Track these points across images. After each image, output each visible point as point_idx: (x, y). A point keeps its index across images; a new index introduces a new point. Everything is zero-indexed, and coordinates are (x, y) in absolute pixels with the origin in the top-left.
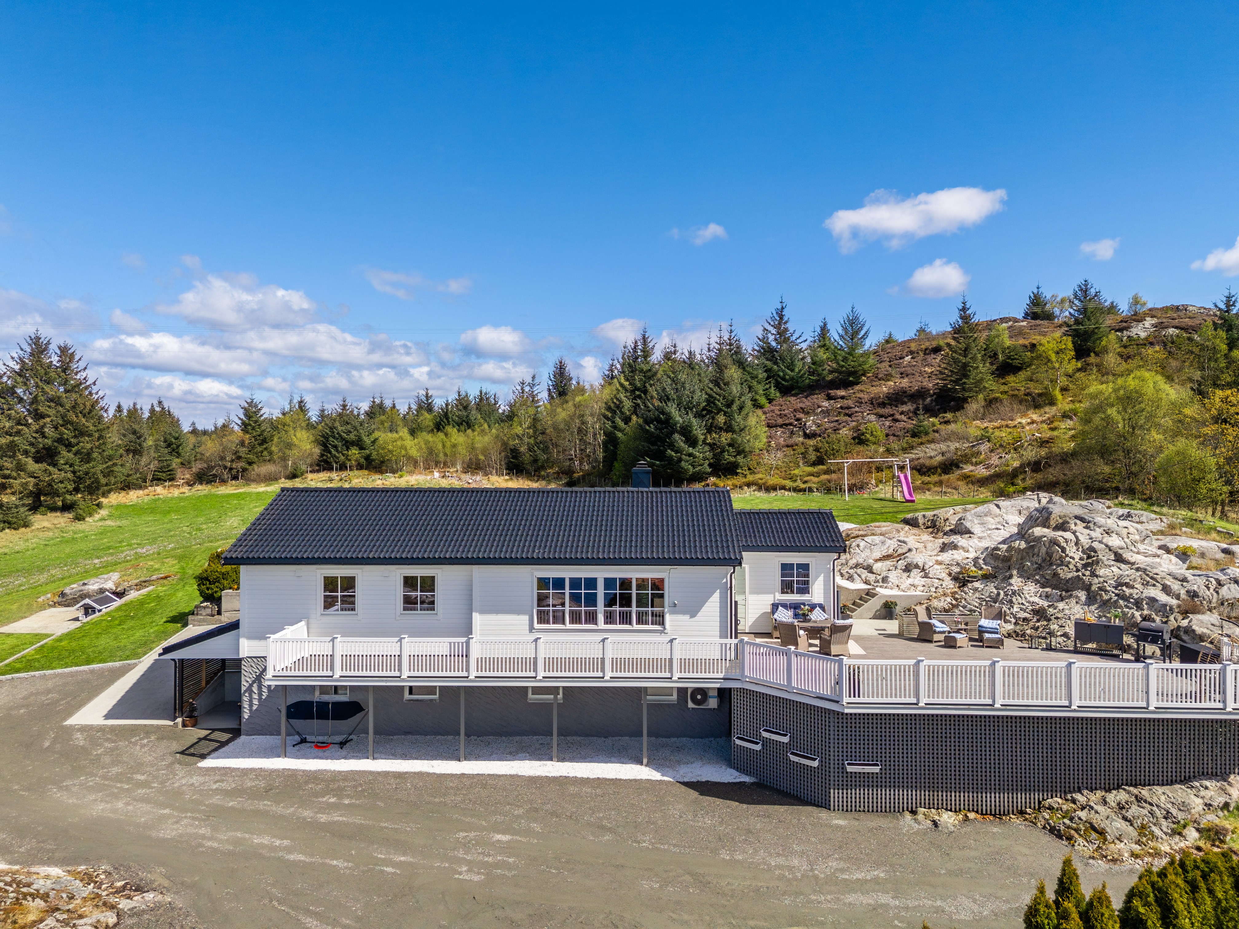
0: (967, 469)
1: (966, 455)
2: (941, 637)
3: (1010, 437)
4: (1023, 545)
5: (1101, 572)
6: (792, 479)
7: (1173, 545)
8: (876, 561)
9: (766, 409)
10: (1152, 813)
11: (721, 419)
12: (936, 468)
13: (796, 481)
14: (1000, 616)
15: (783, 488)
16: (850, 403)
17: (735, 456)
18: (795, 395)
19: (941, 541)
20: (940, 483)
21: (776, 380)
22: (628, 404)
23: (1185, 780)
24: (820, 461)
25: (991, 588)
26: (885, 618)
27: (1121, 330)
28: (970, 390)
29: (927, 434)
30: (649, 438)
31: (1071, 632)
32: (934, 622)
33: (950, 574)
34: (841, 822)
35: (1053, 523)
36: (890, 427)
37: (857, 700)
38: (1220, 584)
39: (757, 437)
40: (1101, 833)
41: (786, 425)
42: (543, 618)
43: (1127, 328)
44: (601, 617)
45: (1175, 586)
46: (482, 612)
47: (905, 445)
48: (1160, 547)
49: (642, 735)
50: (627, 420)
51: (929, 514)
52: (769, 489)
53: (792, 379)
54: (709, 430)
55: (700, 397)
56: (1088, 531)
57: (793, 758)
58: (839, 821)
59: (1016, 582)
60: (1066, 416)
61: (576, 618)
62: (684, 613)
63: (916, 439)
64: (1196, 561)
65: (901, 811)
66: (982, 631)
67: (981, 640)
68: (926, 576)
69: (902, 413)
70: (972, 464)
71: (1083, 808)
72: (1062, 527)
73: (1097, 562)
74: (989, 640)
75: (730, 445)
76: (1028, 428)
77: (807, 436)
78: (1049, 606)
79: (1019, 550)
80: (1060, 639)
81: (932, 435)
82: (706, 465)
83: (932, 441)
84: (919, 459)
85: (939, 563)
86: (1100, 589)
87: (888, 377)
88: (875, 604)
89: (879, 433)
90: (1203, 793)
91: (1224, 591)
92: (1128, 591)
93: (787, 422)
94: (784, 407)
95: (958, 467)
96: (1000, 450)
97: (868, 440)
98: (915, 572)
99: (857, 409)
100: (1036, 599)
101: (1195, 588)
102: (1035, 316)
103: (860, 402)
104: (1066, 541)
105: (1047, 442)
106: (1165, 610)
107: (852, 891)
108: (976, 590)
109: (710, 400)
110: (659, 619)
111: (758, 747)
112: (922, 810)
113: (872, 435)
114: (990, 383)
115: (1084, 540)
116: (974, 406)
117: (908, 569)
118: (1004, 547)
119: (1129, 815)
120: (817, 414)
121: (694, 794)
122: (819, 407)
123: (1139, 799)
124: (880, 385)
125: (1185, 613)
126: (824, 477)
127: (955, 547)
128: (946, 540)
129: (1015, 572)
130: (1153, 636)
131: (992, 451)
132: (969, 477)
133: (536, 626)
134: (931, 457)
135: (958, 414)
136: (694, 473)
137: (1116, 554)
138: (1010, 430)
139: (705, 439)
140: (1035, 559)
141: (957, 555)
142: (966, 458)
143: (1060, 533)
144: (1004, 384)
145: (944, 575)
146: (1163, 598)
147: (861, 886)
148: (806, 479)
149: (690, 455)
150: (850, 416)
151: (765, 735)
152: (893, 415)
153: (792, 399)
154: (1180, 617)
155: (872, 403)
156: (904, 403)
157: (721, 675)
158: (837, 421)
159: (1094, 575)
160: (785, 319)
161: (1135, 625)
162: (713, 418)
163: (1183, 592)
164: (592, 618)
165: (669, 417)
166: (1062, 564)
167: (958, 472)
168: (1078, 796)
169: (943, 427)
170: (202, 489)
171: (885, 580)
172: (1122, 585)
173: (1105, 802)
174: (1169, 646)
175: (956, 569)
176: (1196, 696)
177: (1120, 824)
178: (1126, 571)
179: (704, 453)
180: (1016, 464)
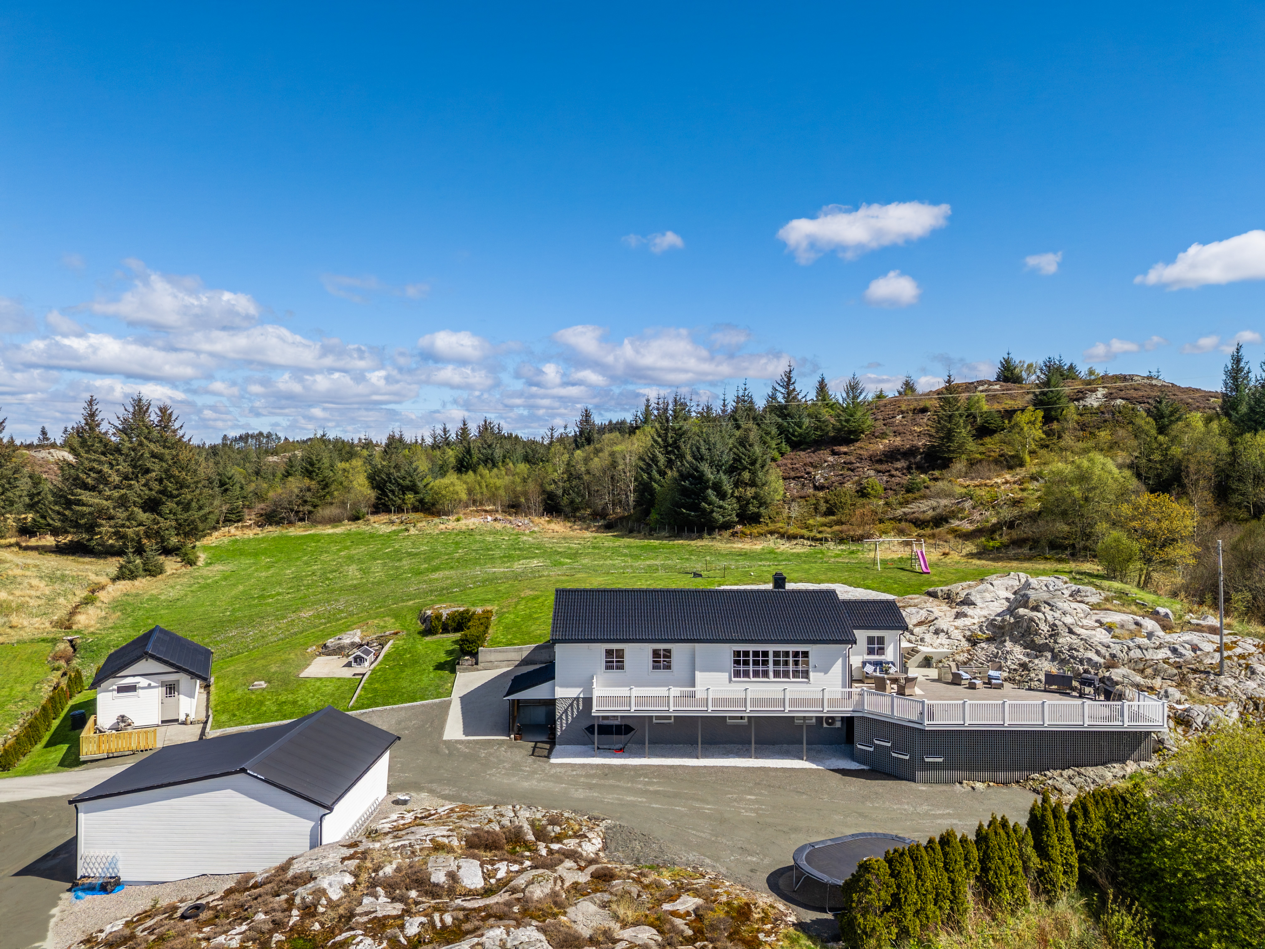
0: (955, 523)
1: (953, 511)
2: (967, 682)
3: (988, 496)
4: (1012, 620)
5: (1060, 640)
6: (808, 527)
7: (1104, 620)
8: (915, 626)
9: (779, 462)
10: (1086, 780)
11: (746, 475)
12: (928, 522)
13: (812, 530)
14: (1000, 668)
15: (802, 537)
16: (852, 459)
17: (758, 508)
18: (804, 450)
19: (955, 610)
20: (933, 536)
21: (786, 435)
22: (662, 459)
23: (1104, 764)
24: (830, 512)
25: (992, 648)
26: (925, 667)
27: (1078, 400)
28: (953, 452)
29: (919, 490)
30: (684, 491)
31: (1043, 679)
32: (961, 672)
33: (964, 637)
34: (924, 788)
35: (1031, 605)
36: (887, 482)
37: (932, 722)
38: (1129, 649)
39: (775, 491)
40: (1060, 791)
41: (798, 478)
42: (737, 674)
43: (1082, 399)
44: (771, 674)
45: (1103, 650)
46: (701, 671)
47: (902, 500)
48: (1097, 621)
49: (802, 743)
50: (662, 474)
51: (945, 588)
52: (791, 537)
53: (800, 435)
54: (736, 485)
55: (727, 458)
56: (1052, 613)
57: (894, 755)
58: (923, 788)
59: (1008, 645)
60: (1033, 478)
61: (756, 674)
62: (820, 671)
63: (910, 495)
64: (1118, 631)
65: (954, 783)
66: (990, 678)
67: (989, 683)
68: (949, 638)
69: (897, 469)
70: (958, 518)
71: (1050, 779)
72: (1036, 608)
73: (1058, 634)
74: (995, 684)
75: (753, 498)
76: (1003, 487)
77: (816, 488)
78: (1030, 662)
79: (1010, 624)
80: (1036, 683)
81: (923, 491)
82: (734, 515)
83: (924, 497)
84: (914, 513)
85: (957, 628)
86: (1060, 651)
87: (883, 435)
88: (918, 658)
89: (879, 488)
90: (1112, 770)
91: (1132, 654)
92: (1075, 653)
93: (798, 475)
94: (795, 461)
95: (947, 522)
96: (981, 507)
97: (869, 494)
98: (942, 634)
99: (858, 465)
100: (1021, 657)
101: (1114, 652)
102: (1006, 380)
103: (860, 459)
104: (1039, 619)
105: (1019, 502)
106: (1096, 666)
107: (938, 818)
108: (983, 648)
109: (738, 459)
110: (806, 674)
111: (872, 749)
112: (965, 782)
113: (873, 489)
114: (971, 445)
115: (1050, 618)
116: (959, 466)
117: (937, 632)
118: (999, 619)
119: (1074, 782)
120: (824, 468)
121: (839, 776)
122: (825, 462)
123: (1079, 774)
124: (877, 443)
125: (1108, 668)
126: (836, 528)
127: (965, 616)
128: (958, 609)
129: (1007, 638)
130: (1087, 682)
131: (974, 508)
132: (956, 531)
133: (733, 679)
134: (924, 512)
135: (944, 471)
136: (724, 522)
137: (1069, 628)
138: (988, 489)
139: (733, 492)
140: (1020, 630)
141: (967, 621)
142: (953, 515)
143: (1035, 613)
144: (982, 444)
145: (961, 637)
146: (1096, 658)
147: (942, 816)
148: (820, 529)
149: (721, 507)
150: (852, 470)
151: (876, 742)
152: (889, 471)
153: (802, 453)
154: (1105, 670)
155: (871, 460)
156: (898, 460)
157: (851, 709)
158: (842, 475)
159: (1056, 642)
160: (793, 380)
161: (1080, 674)
162: (740, 474)
163: (1107, 655)
164: (766, 674)
165: (702, 474)
166: (1036, 634)
167: (947, 526)
168: (1047, 773)
169: (931, 484)
170: (273, 531)
171: (922, 640)
172: (1072, 649)
173: (1062, 776)
174: (1098, 689)
175: (968, 633)
176: (1109, 719)
177: (1069, 786)
178: (1074, 640)
179: (732, 505)
180: (994, 520)
